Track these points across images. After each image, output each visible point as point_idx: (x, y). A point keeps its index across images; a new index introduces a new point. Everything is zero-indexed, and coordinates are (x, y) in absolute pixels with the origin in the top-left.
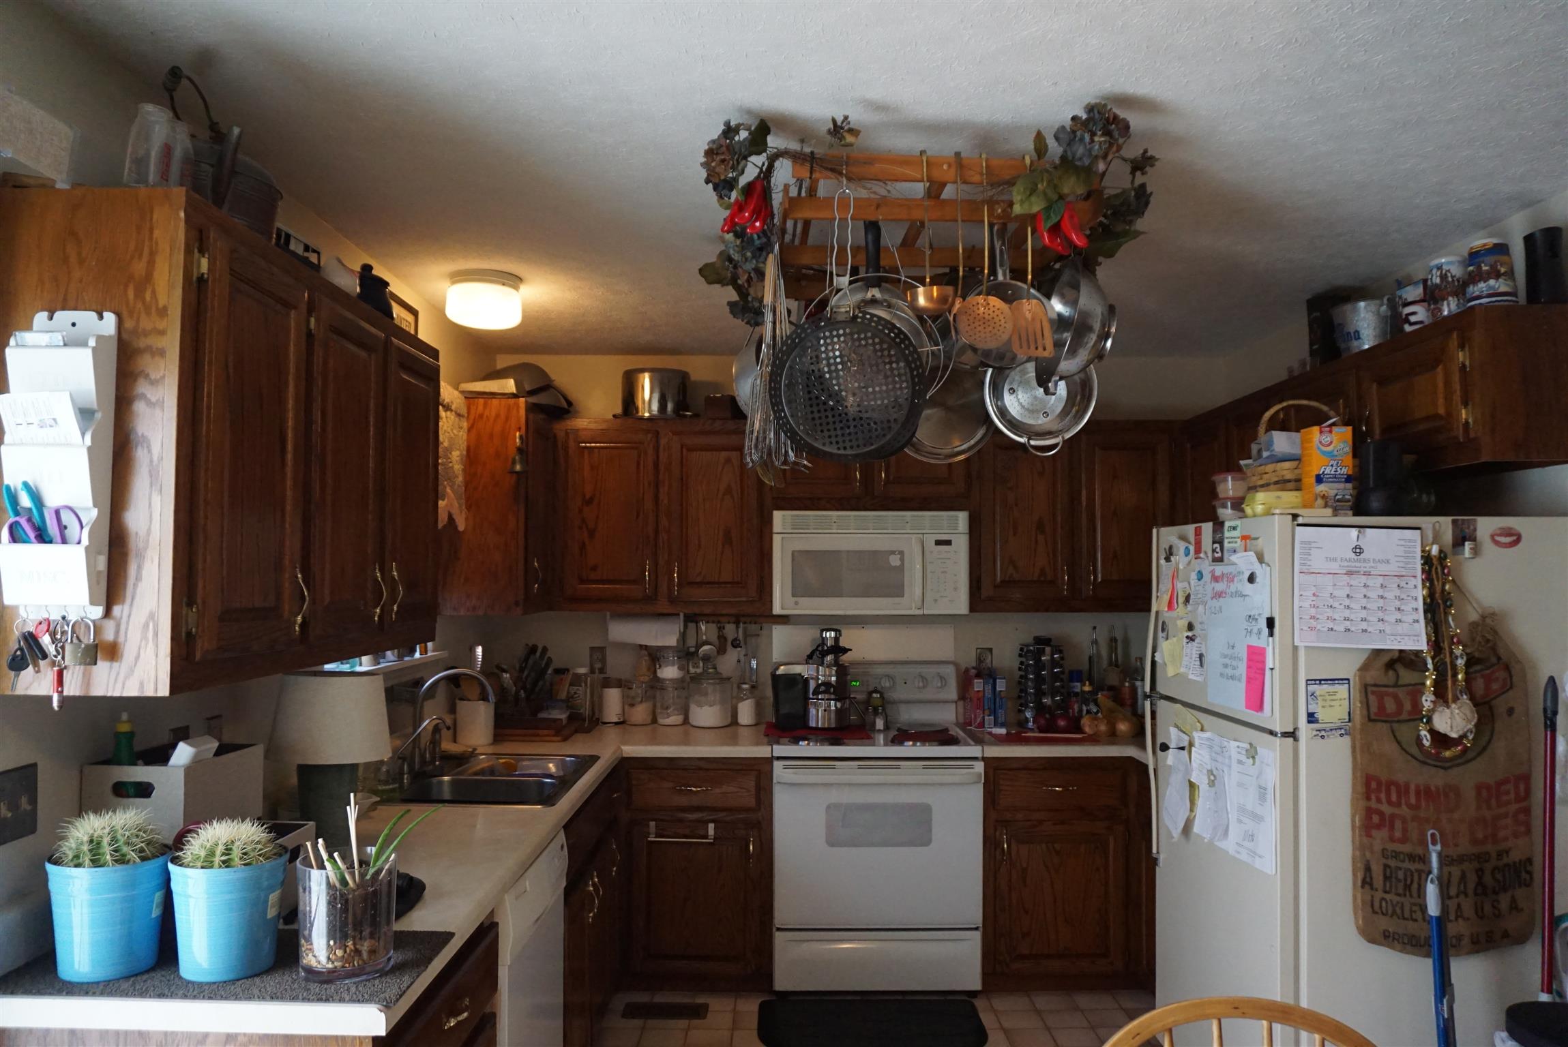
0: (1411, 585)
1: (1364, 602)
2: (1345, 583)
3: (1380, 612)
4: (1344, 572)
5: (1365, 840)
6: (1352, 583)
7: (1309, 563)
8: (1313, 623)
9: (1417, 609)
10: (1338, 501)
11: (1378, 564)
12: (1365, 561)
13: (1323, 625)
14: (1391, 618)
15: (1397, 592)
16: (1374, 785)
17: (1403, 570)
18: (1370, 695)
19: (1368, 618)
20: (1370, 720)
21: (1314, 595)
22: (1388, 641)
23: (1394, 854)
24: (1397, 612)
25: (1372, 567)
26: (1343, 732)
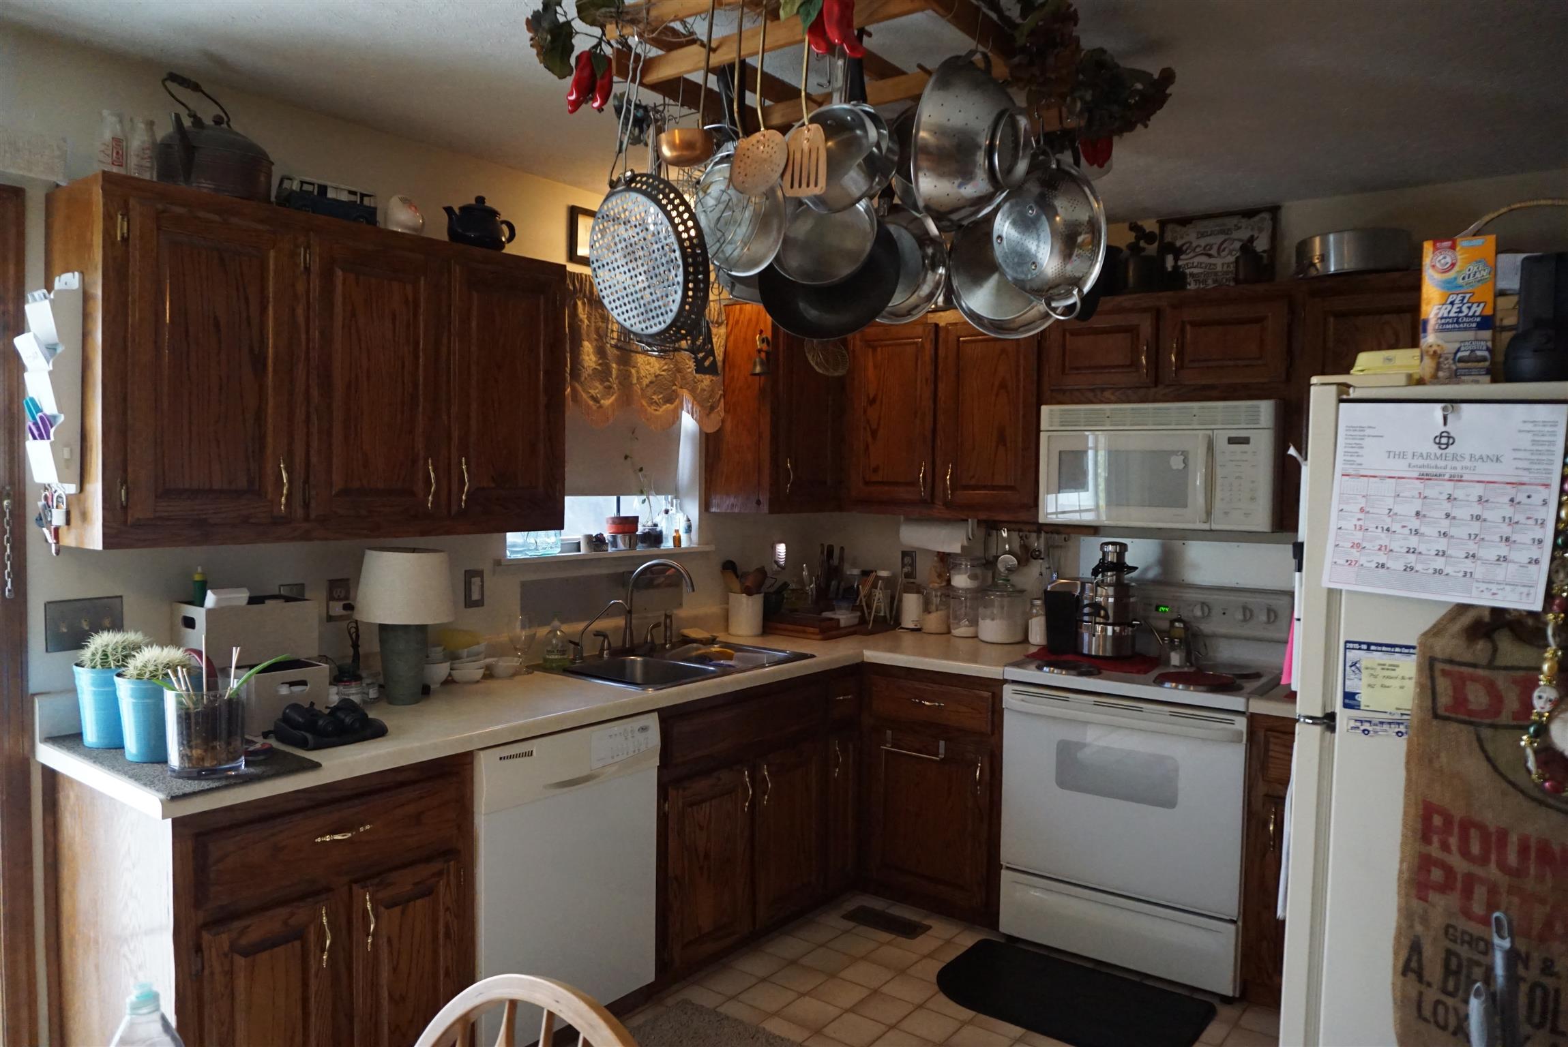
0: (1537, 499)
1: (1445, 525)
2: (1416, 494)
3: (1471, 543)
4: (1416, 475)
5: (1415, 903)
6: (1427, 493)
7: (1358, 460)
8: (1355, 554)
9: (1540, 541)
10: (1461, 360)
11: (1479, 464)
12: (1454, 457)
13: (1369, 559)
14: (1490, 553)
15: (1508, 511)
16: (1437, 820)
17: (1526, 473)
18: (1437, 674)
19: (1449, 552)
20: (1436, 716)
21: (1362, 510)
22: (1474, 590)
23: (1467, 938)
24: (1503, 544)
25: (1466, 468)
26: (1402, 729)
